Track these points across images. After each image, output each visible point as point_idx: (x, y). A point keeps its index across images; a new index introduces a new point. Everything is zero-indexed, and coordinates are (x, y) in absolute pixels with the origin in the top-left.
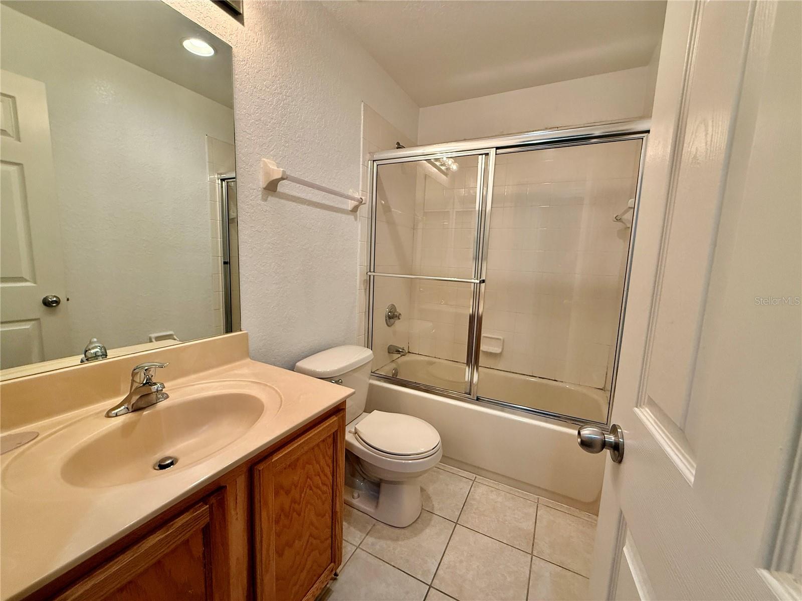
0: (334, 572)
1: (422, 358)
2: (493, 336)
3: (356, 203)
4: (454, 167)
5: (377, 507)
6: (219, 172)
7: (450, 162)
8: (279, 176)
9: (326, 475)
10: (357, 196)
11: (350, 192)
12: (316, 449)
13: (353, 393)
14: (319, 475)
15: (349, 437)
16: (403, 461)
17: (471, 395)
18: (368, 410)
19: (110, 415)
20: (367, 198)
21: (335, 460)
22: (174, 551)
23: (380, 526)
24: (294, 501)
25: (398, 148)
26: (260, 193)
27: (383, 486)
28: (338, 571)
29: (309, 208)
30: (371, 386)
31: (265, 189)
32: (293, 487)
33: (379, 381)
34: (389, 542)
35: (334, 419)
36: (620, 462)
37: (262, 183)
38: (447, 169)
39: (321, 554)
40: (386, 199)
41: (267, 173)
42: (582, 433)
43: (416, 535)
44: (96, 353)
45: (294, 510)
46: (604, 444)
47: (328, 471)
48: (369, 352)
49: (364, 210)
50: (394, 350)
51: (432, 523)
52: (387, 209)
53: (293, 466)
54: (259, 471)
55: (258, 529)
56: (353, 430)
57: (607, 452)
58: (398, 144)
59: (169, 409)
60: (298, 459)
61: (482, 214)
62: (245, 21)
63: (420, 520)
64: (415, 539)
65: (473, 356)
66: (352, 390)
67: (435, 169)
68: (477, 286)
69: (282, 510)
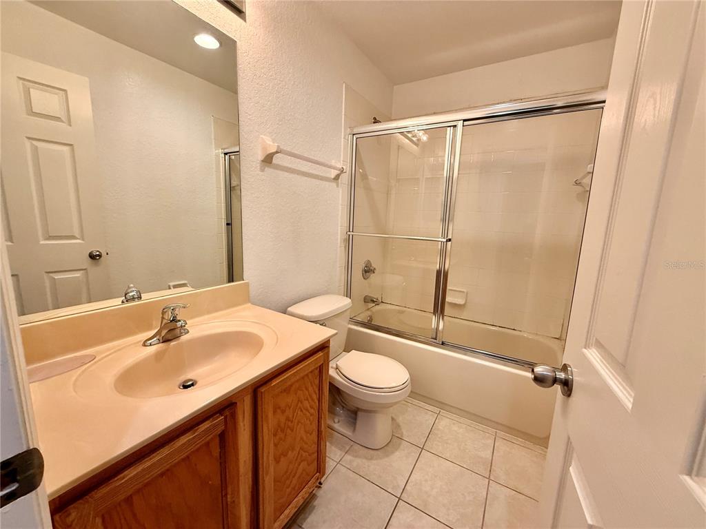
0: (319, 481)
1: (394, 307)
2: (457, 289)
3: (338, 172)
4: (424, 138)
5: (354, 430)
6: (224, 147)
7: (421, 133)
8: (275, 150)
9: (313, 400)
10: (339, 166)
11: (333, 163)
12: (306, 378)
13: (336, 334)
14: (308, 400)
15: (332, 372)
16: (377, 394)
17: (437, 339)
18: (347, 349)
19: (146, 344)
20: (347, 168)
21: (320, 388)
22: (198, 450)
23: (356, 447)
24: (288, 419)
25: (374, 123)
26: (258, 165)
27: (360, 414)
28: (322, 481)
29: (299, 177)
30: (350, 330)
31: (263, 161)
32: (288, 408)
33: (357, 326)
34: (364, 460)
35: (320, 354)
36: (569, 395)
37: (261, 157)
38: (418, 140)
39: (309, 465)
40: (363, 168)
41: (264, 148)
42: (535, 370)
43: (387, 456)
44: (133, 296)
45: (289, 427)
46: (555, 380)
47: (315, 397)
48: (348, 301)
49: (345, 178)
50: (369, 300)
51: (402, 447)
52: (365, 177)
53: (287, 391)
54: (262, 392)
55: (260, 438)
56: (335, 366)
57: (558, 388)
58: (375, 118)
59: (190, 341)
60: (291, 386)
61: (449, 180)
62: (247, 18)
63: (391, 443)
64: (386, 459)
65: (439, 307)
66: (335, 332)
67: (407, 140)
68: (444, 245)
69: (279, 426)
